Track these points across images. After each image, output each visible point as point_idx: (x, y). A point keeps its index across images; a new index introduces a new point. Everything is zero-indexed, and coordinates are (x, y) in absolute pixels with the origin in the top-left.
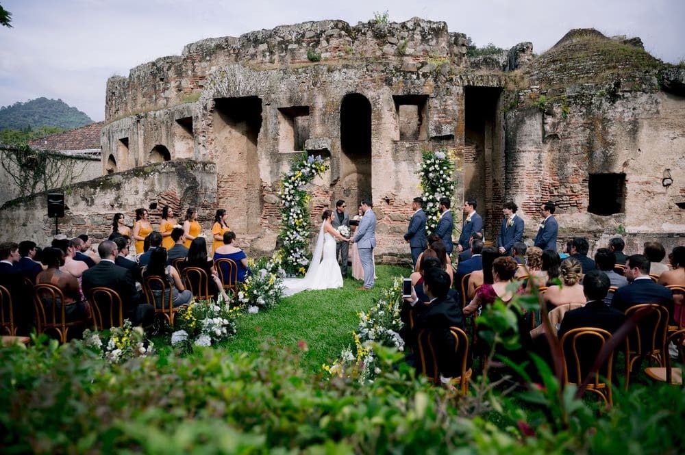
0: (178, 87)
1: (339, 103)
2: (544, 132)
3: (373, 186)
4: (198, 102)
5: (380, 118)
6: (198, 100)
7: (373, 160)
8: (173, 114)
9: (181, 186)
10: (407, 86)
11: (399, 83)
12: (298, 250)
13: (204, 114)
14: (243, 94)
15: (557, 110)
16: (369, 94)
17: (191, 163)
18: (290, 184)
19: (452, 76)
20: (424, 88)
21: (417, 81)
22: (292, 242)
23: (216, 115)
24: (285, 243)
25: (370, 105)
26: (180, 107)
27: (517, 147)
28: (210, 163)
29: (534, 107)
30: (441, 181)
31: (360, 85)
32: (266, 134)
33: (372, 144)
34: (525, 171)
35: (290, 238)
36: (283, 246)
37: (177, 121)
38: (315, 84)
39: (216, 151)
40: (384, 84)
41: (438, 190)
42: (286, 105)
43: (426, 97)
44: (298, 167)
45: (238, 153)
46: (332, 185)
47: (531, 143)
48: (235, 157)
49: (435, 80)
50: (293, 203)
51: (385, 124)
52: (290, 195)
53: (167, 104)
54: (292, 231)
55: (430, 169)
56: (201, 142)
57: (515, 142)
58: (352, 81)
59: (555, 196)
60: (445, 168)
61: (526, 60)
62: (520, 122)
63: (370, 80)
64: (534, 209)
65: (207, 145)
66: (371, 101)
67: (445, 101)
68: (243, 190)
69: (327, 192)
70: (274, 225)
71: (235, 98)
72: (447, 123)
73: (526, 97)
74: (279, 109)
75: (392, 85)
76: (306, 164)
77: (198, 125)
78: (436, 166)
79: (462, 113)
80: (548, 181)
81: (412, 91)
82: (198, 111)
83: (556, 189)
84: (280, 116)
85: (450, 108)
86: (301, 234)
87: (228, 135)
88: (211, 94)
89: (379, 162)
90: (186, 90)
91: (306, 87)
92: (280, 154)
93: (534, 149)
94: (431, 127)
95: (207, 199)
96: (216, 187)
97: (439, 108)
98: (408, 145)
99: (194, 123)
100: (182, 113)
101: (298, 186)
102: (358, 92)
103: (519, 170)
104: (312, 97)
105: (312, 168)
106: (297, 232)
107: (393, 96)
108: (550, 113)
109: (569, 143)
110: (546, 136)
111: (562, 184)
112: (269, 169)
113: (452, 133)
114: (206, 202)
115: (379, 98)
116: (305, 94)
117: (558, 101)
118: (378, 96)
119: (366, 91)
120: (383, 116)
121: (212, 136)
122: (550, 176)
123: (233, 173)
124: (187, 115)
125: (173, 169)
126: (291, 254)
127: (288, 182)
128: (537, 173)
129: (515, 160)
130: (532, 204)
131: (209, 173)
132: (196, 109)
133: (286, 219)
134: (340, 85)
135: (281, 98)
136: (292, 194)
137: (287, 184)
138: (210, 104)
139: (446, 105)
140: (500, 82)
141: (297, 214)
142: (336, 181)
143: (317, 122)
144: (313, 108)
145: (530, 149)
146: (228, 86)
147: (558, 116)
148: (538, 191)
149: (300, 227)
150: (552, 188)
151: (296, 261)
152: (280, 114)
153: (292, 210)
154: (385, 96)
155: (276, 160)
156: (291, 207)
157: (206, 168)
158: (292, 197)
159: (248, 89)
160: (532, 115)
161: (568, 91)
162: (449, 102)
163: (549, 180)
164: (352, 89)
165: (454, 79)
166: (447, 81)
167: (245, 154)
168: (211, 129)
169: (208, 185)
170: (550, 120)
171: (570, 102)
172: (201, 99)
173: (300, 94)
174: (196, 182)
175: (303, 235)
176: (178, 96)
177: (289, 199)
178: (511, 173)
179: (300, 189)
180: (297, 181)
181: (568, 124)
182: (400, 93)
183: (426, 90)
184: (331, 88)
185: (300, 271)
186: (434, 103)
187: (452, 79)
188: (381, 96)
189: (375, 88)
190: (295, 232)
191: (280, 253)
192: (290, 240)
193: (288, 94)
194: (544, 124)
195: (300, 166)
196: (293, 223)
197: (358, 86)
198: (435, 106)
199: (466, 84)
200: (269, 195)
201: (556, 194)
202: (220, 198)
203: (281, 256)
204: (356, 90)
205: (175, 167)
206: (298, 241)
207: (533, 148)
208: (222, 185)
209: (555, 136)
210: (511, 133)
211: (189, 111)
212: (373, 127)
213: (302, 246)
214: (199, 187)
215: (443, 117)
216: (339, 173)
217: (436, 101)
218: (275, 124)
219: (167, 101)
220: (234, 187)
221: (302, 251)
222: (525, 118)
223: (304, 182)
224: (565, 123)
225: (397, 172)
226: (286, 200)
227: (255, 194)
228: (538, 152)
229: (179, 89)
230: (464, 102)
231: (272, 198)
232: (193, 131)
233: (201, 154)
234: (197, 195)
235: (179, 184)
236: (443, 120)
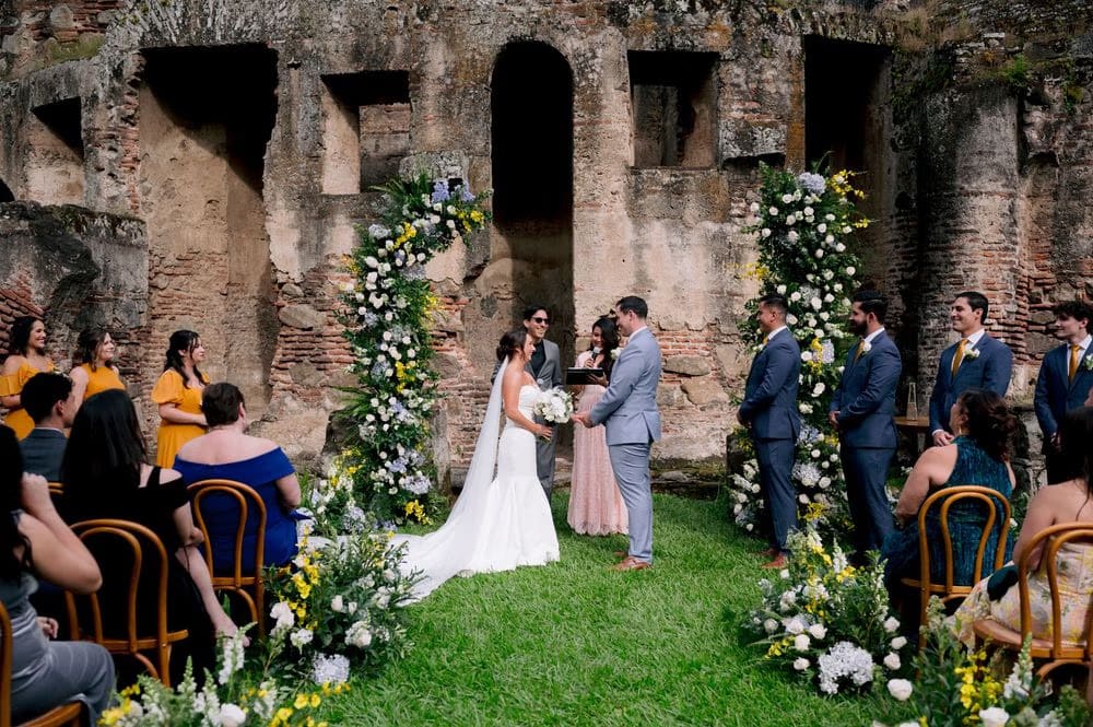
0: (40, 26)
1: (489, 65)
2: (1023, 143)
3: (576, 283)
4: (96, 59)
5: (595, 107)
6: (95, 52)
7: (578, 215)
8: (24, 94)
9: (44, 273)
10: (663, 27)
11: (643, 21)
12: (401, 451)
13: (113, 90)
14: (224, 37)
15: (1054, 94)
16: (570, 45)
17: (79, 216)
18: (381, 260)
19: (775, 10)
20: (708, 35)
21: (689, 17)
22: (386, 427)
23: (147, 94)
24: (363, 431)
25: (573, 72)
26: (48, 73)
27: (959, 182)
28: (131, 220)
29: (1001, 82)
30: (820, 253)
31: (544, 21)
32: (288, 145)
33: (577, 173)
34: (979, 244)
35: (378, 416)
36: (356, 441)
37: (36, 111)
38: (424, 14)
39: (147, 192)
40: (606, 21)
41: (810, 277)
42: (343, 66)
43: (711, 59)
44: (406, 212)
45: (204, 201)
46: (469, 280)
47: (992, 173)
48: (197, 212)
49: (734, 18)
50: (389, 316)
51: (608, 122)
52: (380, 291)
53: (9, 71)
54: (385, 396)
55: (791, 220)
56: (104, 163)
57: (951, 171)
58: (522, 9)
59: (1044, 309)
60: (831, 217)
61: (896, 8)
62: (964, 120)
63: (569, 9)
64: (1002, 340)
65: (121, 172)
66: (572, 62)
67: (760, 71)
68: (216, 300)
69: (455, 298)
70: (309, 387)
71: (201, 48)
72: (766, 126)
73: (974, 60)
74: (325, 78)
75: (626, 25)
76: (428, 204)
77: (99, 119)
78: (809, 211)
79: (799, 103)
80: (1025, 272)
81: (678, 42)
82: (96, 82)
83: (1046, 292)
84: (327, 99)
85: (771, 88)
86: (412, 404)
87: (178, 152)
88: (136, 38)
89: (592, 221)
90: (61, 35)
91: (401, 22)
92: (327, 196)
93: (1001, 189)
94: (726, 135)
95: (121, 315)
96: (145, 285)
97: (744, 87)
98: (666, 180)
99: (84, 114)
100: (52, 89)
101: (404, 265)
102: (539, 37)
103: (965, 240)
104: (417, 48)
105: (445, 216)
106: (401, 399)
107: (628, 51)
108: (1039, 100)
109: (1082, 175)
110: (1031, 155)
111: (1064, 278)
112: (295, 236)
113: (782, 150)
114: (117, 325)
115: (594, 57)
116: (398, 40)
117: (1056, 71)
118: (593, 51)
119: (560, 36)
120: (604, 102)
121: (136, 150)
122: (1030, 259)
123: (190, 251)
124: (64, 93)
125: (24, 225)
126: (381, 463)
127: (375, 255)
128: (1006, 249)
129: (953, 216)
130: (996, 327)
131: (126, 245)
132: (92, 76)
133: (367, 361)
134: (492, 19)
135: (332, 50)
136: (387, 291)
137: (371, 261)
138: (132, 64)
139: (760, 81)
140: (884, 33)
141: (401, 348)
142: (480, 268)
143: (431, 112)
144: (419, 76)
145: (990, 187)
146: (184, 15)
147: (1057, 107)
148: (1010, 295)
149: (408, 387)
150: (1035, 290)
151: (397, 484)
152: (327, 93)
153: (387, 336)
154: (610, 51)
155: (314, 214)
156: (382, 326)
157: (119, 231)
158: (385, 297)
159: (239, 24)
160: (992, 105)
161: (1075, 46)
162: (769, 74)
163: (1030, 270)
164: (523, 30)
165: (780, 16)
166: (763, 21)
167: (223, 205)
168: (133, 131)
169: (124, 276)
170: (1037, 116)
171: (1082, 75)
172: (106, 51)
173: (384, 38)
174: (92, 264)
175: (416, 409)
176: (40, 51)
177: (378, 303)
178: (943, 249)
179: (411, 277)
180: (402, 253)
181: (1078, 129)
182: (648, 45)
183: (714, 40)
184: (467, 25)
185: (409, 512)
186: (734, 73)
187: (774, 18)
188: (599, 52)
189: (583, 30)
190: (393, 401)
191: (348, 461)
192: (379, 421)
193: (351, 39)
194: (1022, 125)
195: (411, 211)
196: (390, 373)
197: (538, 22)
198: (736, 81)
199: (808, 30)
200: (294, 306)
201: (1046, 303)
202: (154, 317)
203: (353, 470)
204: (532, 34)
205: (27, 218)
206: (403, 426)
207: (998, 186)
208: (161, 281)
209: (1047, 159)
210: (941, 149)
211: (72, 83)
212: (578, 129)
213: (412, 438)
214: (97, 281)
215: (754, 111)
216: (488, 248)
217: (737, 70)
218: (314, 117)
219: (10, 63)
220: (193, 288)
221: (415, 455)
222: (979, 111)
223: (421, 257)
224: (1069, 127)
225: (639, 247)
226: (370, 306)
227: (249, 307)
228: (1011, 195)
229: (44, 31)
230: (802, 74)
231: (303, 315)
232: (83, 135)
233: (106, 193)
234: (91, 302)
235: (39, 267)
236: (753, 118)
